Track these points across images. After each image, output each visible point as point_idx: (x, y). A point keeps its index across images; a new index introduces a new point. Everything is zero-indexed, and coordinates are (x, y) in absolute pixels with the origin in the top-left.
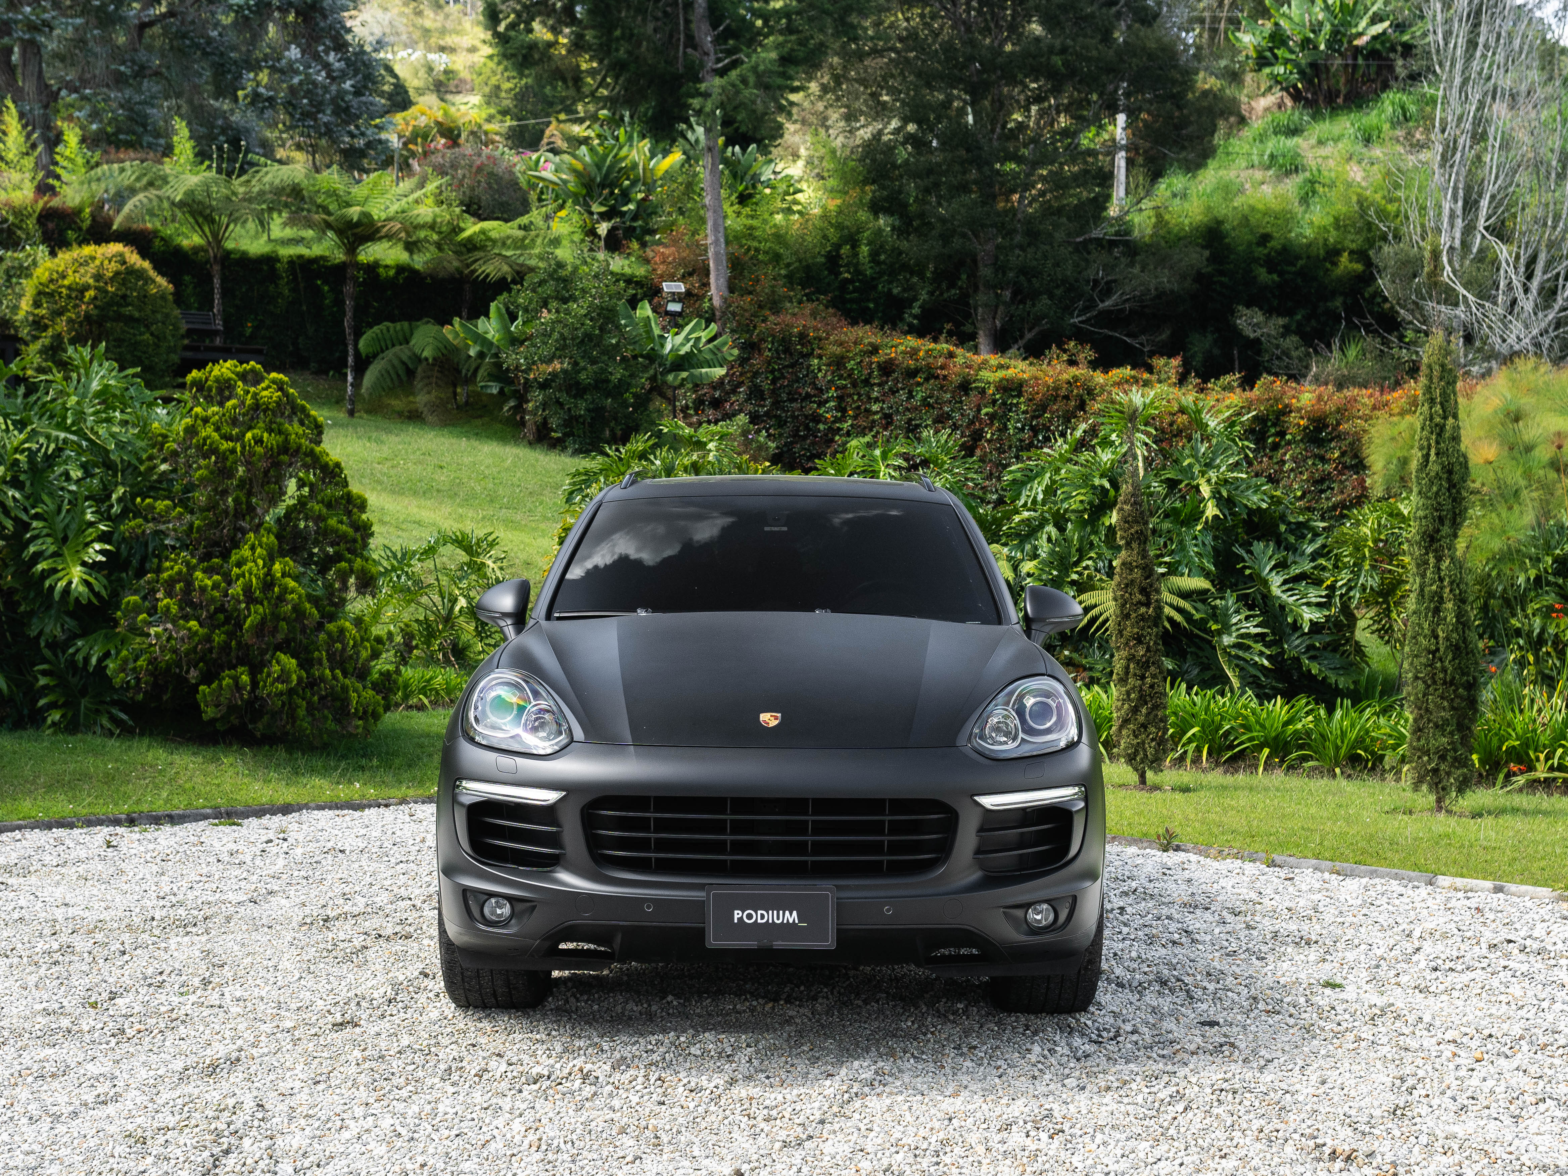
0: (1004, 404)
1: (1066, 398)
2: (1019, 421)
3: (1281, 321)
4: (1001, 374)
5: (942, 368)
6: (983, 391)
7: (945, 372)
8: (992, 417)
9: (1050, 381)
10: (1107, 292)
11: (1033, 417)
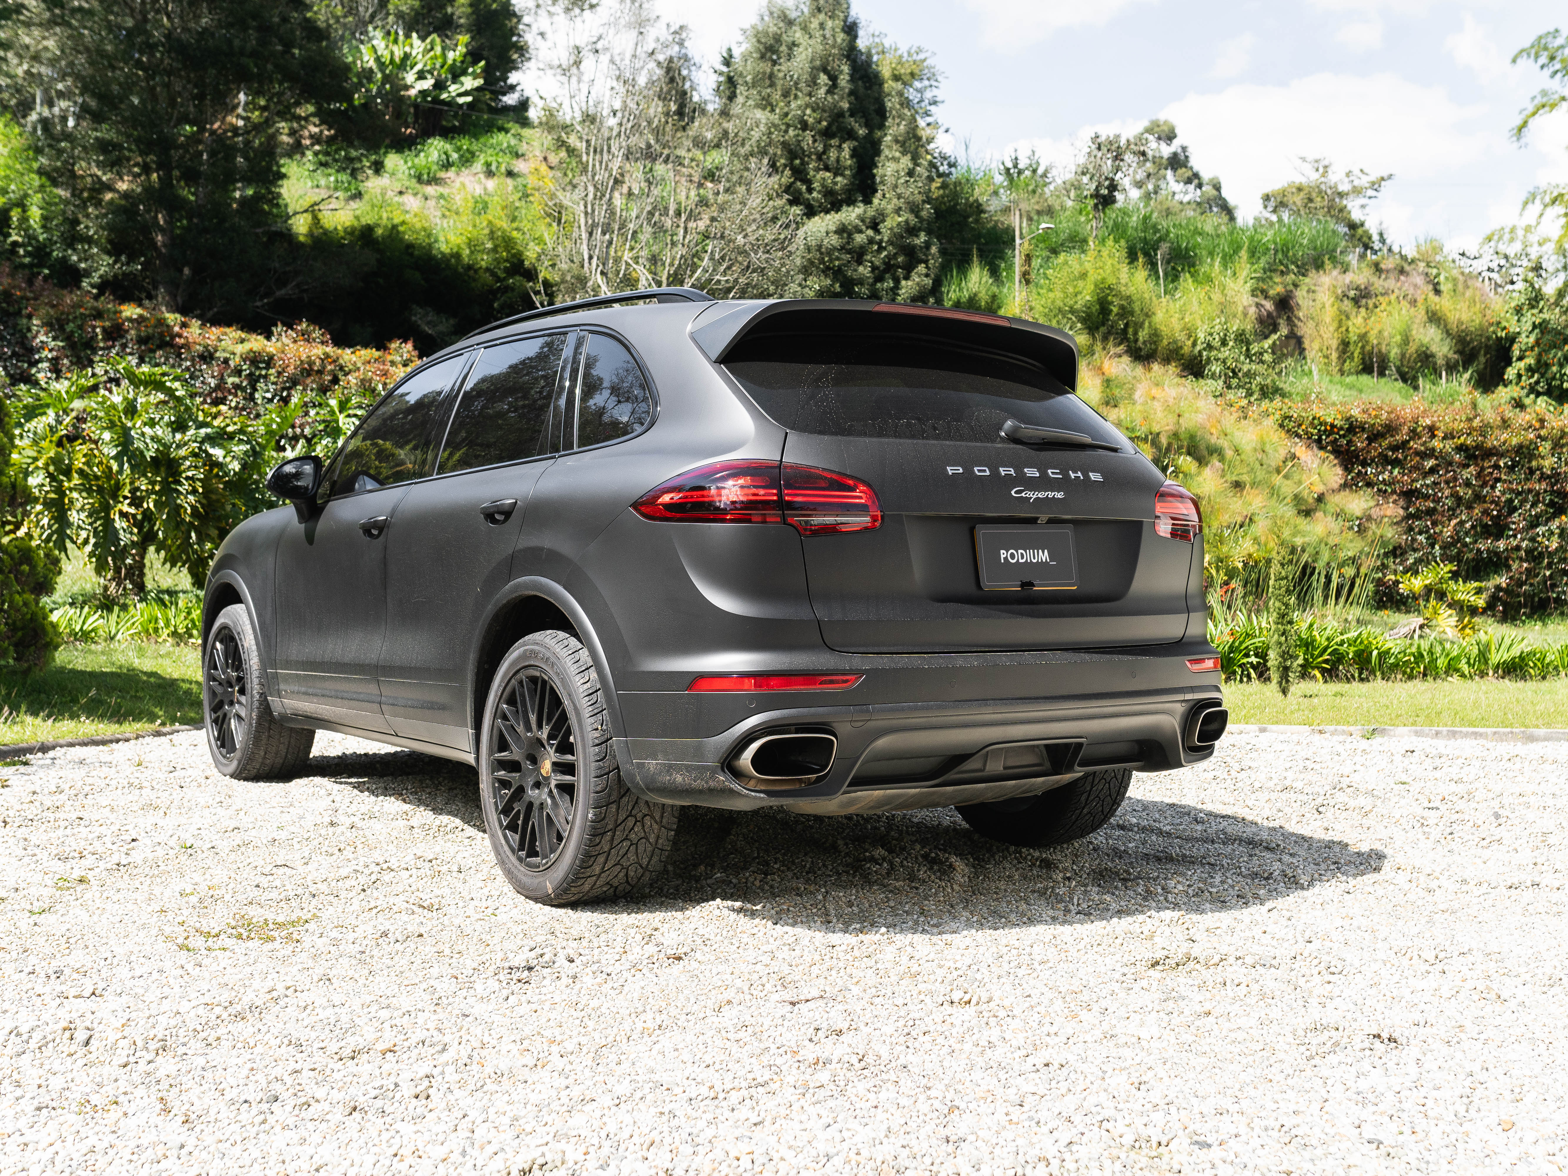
0: (251, 375)
1: (320, 372)
2: (268, 391)
3: (452, 321)
4: (247, 346)
5: (180, 336)
6: (226, 361)
7: (182, 341)
8: (237, 387)
9: (304, 357)
10: (282, 282)
11: (283, 389)
